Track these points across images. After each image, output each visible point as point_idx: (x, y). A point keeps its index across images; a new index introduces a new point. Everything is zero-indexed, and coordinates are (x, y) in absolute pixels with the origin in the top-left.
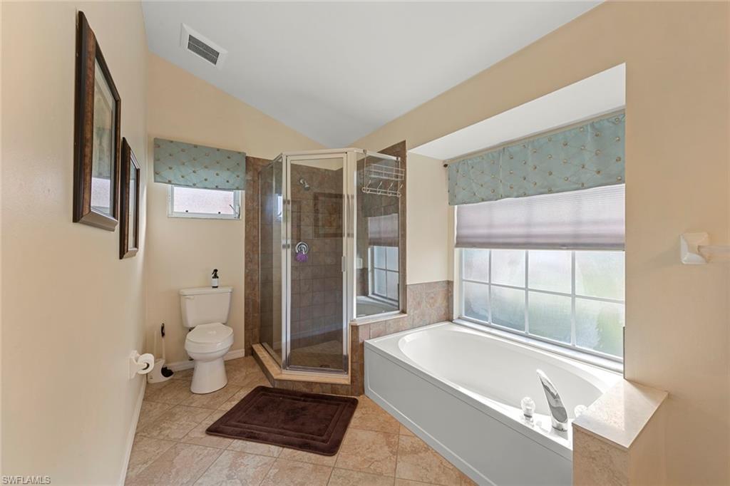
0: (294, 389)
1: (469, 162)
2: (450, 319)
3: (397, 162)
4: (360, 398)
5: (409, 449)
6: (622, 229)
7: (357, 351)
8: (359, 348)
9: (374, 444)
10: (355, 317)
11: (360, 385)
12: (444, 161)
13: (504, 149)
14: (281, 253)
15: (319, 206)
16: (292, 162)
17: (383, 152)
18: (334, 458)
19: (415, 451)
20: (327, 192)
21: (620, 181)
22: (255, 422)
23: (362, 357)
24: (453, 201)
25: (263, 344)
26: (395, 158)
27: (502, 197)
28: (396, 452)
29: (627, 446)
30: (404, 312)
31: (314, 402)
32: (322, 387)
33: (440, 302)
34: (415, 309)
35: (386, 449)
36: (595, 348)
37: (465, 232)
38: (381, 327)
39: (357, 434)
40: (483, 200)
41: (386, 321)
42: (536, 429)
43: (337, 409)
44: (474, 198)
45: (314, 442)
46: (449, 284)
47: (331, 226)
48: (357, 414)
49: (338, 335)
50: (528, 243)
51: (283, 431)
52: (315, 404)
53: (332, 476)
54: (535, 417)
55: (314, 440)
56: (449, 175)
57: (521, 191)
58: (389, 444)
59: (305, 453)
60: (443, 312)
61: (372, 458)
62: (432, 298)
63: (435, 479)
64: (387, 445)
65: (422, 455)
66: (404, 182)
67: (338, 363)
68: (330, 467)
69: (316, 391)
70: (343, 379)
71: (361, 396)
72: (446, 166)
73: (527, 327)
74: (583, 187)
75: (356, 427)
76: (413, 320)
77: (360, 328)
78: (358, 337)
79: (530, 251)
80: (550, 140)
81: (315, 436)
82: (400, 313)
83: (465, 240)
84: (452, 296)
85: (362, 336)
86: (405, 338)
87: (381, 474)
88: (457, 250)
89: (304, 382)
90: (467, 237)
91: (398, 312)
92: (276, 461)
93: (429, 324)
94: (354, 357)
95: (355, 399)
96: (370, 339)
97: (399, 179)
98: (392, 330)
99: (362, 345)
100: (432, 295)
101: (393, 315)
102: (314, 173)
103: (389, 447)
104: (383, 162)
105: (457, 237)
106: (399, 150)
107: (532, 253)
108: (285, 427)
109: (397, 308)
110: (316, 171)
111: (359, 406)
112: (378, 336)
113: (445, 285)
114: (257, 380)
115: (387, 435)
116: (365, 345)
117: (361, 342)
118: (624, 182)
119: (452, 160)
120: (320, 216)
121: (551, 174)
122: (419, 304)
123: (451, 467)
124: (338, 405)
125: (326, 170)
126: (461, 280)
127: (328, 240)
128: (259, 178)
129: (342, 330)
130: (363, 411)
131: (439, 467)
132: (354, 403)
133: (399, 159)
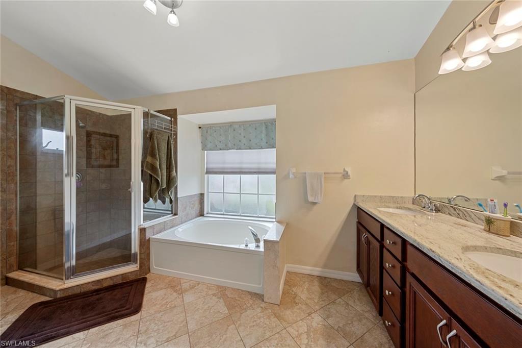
0: (82, 291)
1: (214, 128)
2: (202, 214)
3: (171, 121)
4: (147, 276)
5: (188, 288)
6: (274, 166)
7: (144, 245)
8: (145, 243)
9: (165, 295)
10: (142, 223)
11: (147, 267)
12: (199, 125)
13: (231, 125)
14: (62, 182)
15: (93, 142)
16: (77, 105)
17: (158, 112)
18: (139, 314)
19: (192, 287)
20: (102, 131)
21: (273, 147)
22: (46, 328)
23: (148, 248)
24: (204, 148)
25: (24, 269)
26: (170, 118)
27: (230, 149)
28: (181, 292)
29: (279, 240)
30: (176, 214)
31: (109, 291)
32: (112, 280)
33: (197, 207)
34: (183, 212)
35: (175, 294)
36: (266, 215)
37: (211, 166)
38: (162, 226)
39: (152, 296)
40: (221, 149)
41: (165, 222)
42: (251, 249)
43: (132, 288)
44: (215, 148)
45: (120, 313)
46: (202, 195)
47: (105, 158)
48: (148, 285)
49: (128, 238)
50: (241, 172)
51: (84, 320)
52: (111, 292)
53: (141, 323)
54: (249, 245)
55: (119, 312)
56: (202, 134)
57: (239, 147)
58: (175, 291)
59: (112, 323)
60: (198, 211)
61: (167, 302)
62: (192, 204)
63: (206, 294)
64: (174, 292)
65: (197, 287)
66: (176, 134)
67: (127, 258)
68: (138, 320)
69: (105, 285)
70: (130, 268)
71: (148, 275)
72: (200, 128)
73: (241, 212)
74: (262, 148)
75: (150, 292)
76: (182, 218)
77: (147, 229)
78: (145, 236)
79: (242, 176)
80: (250, 125)
81: (118, 310)
82: (173, 216)
83: (211, 170)
84: (204, 202)
85: (149, 235)
86: (179, 229)
87: (175, 307)
88: (206, 176)
89: (92, 282)
90: (213, 169)
91: (172, 215)
92: (85, 340)
93: (191, 219)
94: (142, 250)
95: (144, 277)
96: (154, 235)
97: (172, 132)
98: (169, 227)
99: (149, 240)
100: (192, 202)
101: (168, 218)
102: (87, 114)
103: (176, 292)
104: (159, 118)
105: (206, 169)
106: (172, 113)
107: (243, 176)
108: (84, 317)
109: (170, 212)
110: (90, 113)
111: (148, 280)
112: (160, 232)
113: (199, 195)
114: (28, 300)
115: (173, 287)
116: (151, 240)
117: (147, 238)
118: (275, 148)
119: (204, 125)
120: (93, 150)
121: (250, 141)
122: (185, 208)
123: (212, 286)
124: (132, 285)
125: (100, 114)
126: (208, 192)
127: (103, 170)
128: (16, 109)
129: (131, 233)
130: (152, 282)
131: (207, 288)
132: (144, 280)
133: (173, 119)
